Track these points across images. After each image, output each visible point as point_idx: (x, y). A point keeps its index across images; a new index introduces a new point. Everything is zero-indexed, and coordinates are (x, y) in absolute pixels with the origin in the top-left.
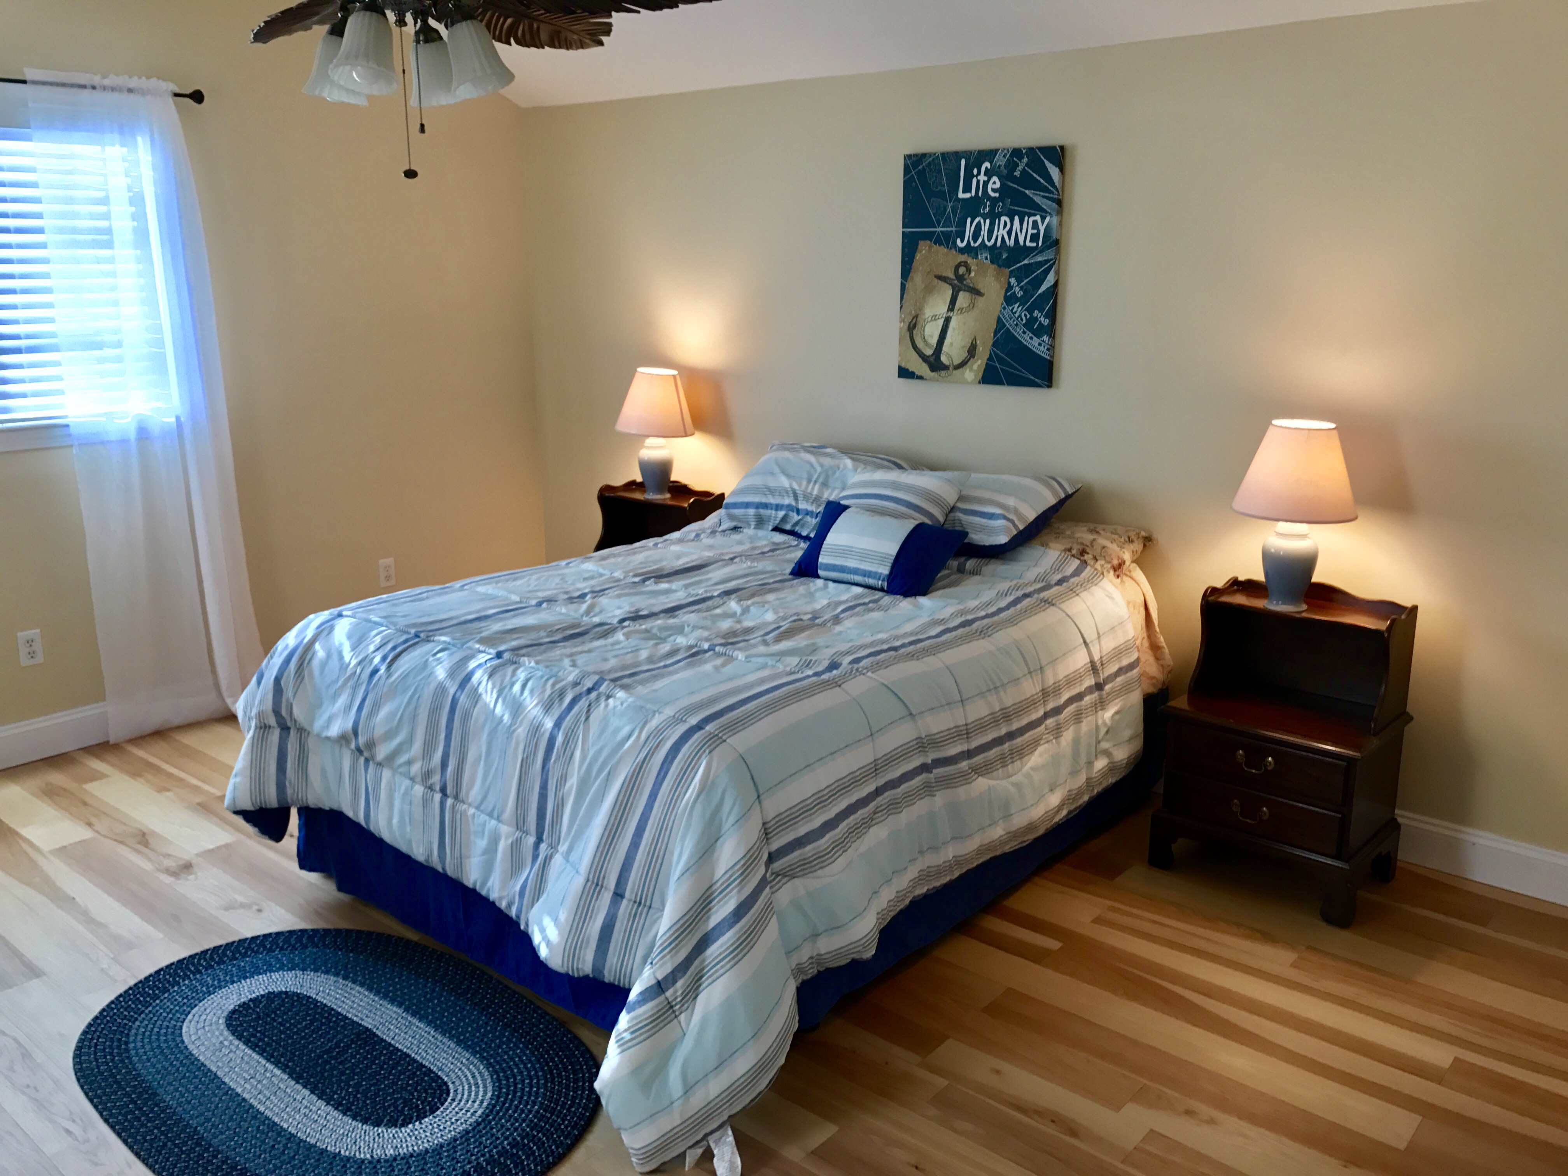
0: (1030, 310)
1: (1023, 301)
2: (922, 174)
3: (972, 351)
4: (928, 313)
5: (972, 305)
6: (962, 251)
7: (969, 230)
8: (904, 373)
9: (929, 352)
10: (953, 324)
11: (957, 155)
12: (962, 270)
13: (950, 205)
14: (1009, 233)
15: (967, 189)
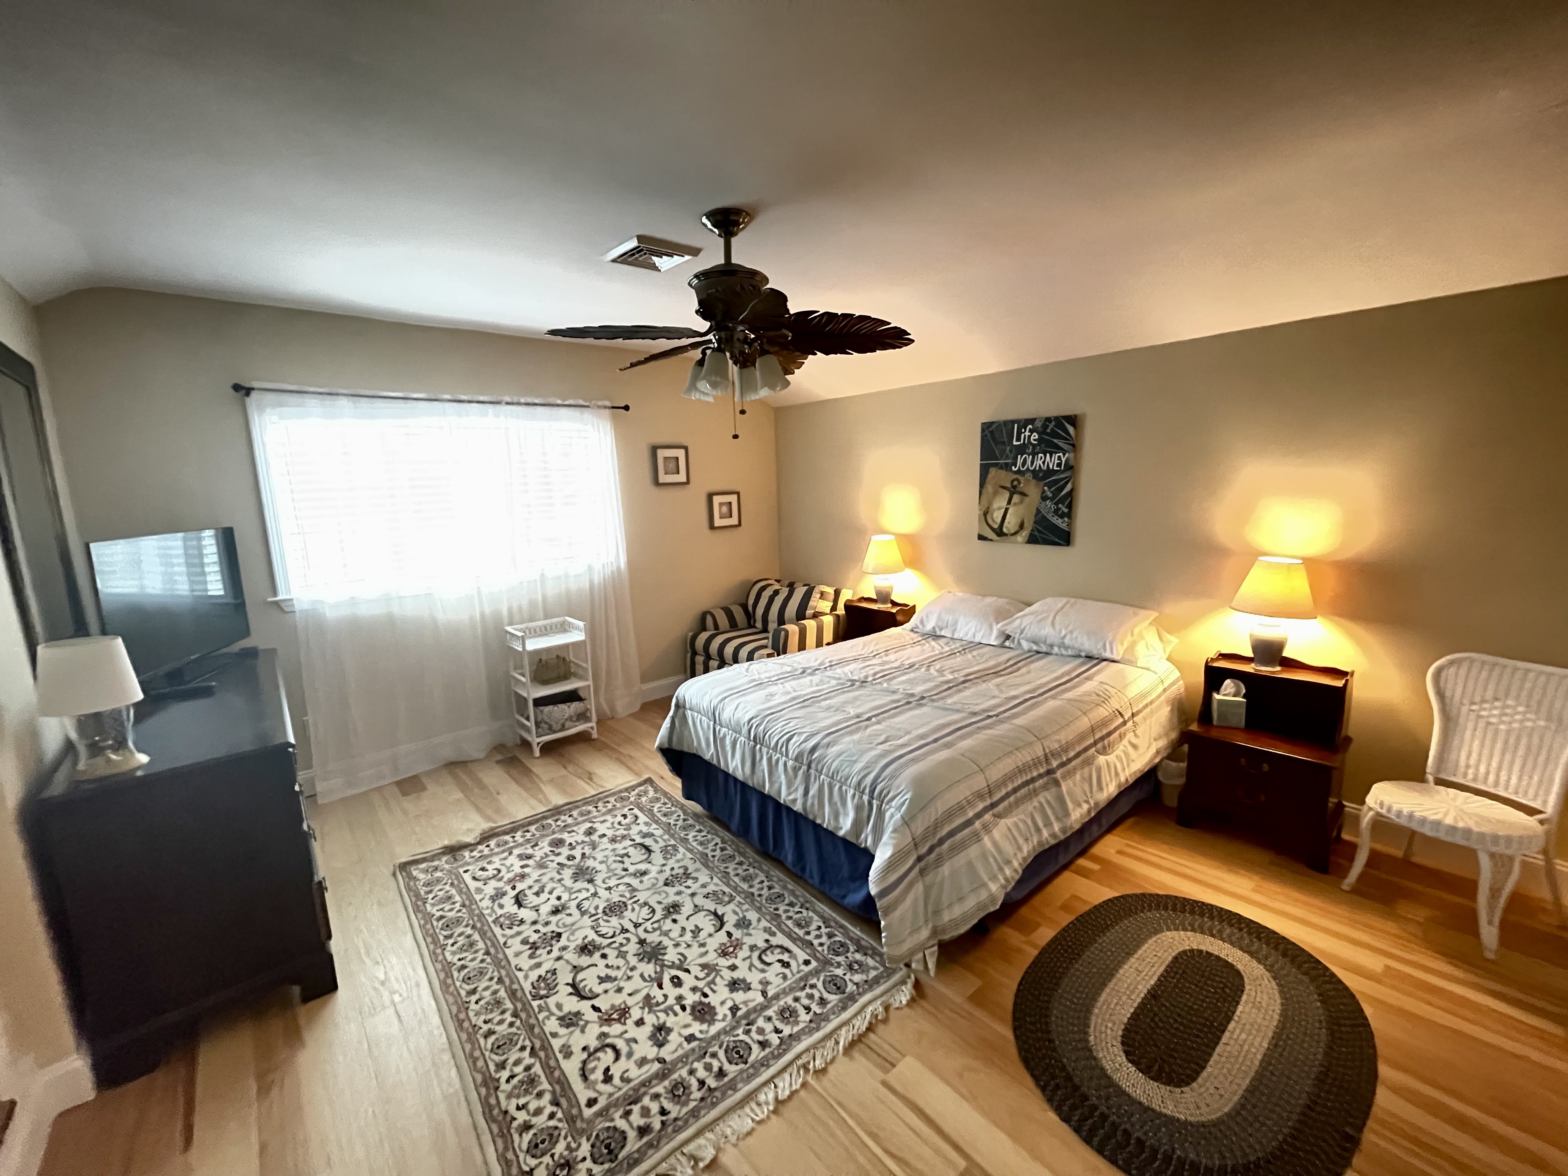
0: (1056, 504)
1: (1052, 499)
2: (992, 432)
3: (1022, 526)
4: (996, 505)
5: (1021, 502)
6: (1015, 472)
7: (1020, 461)
8: (981, 537)
9: (996, 526)
10: (1010, 512)
11: (1013, 422)
12: (1015, 483)
13: (1008, 448)
14: (1044, 463)
15: (1018, 439)
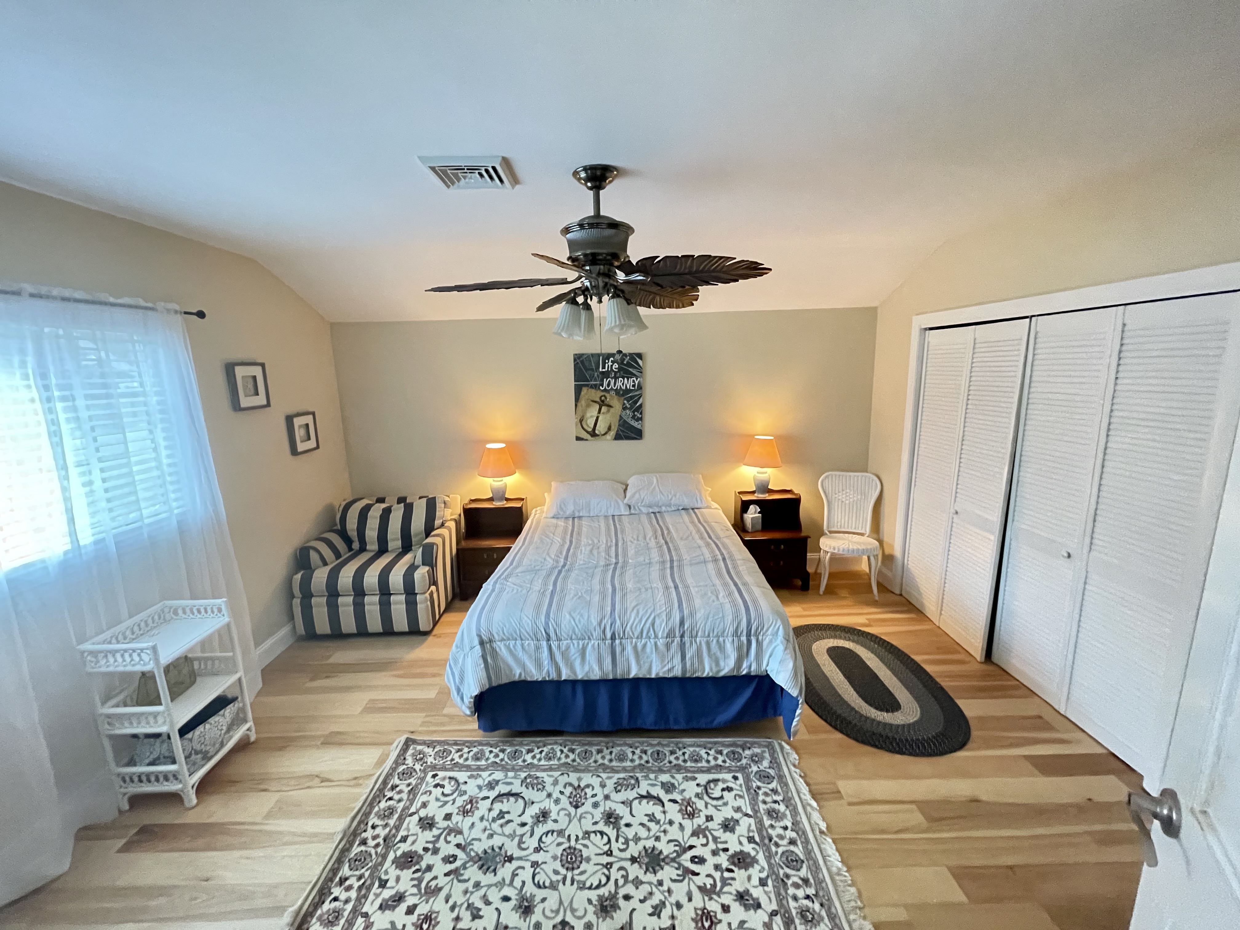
0: (634, 412)
1: (630, 409)
2: (582, 362)
3: (609, 429)
4: (588, 415)
5: (608, 411)
6: (603, 391)
7: (605, 383)
8: (578, 439)
9: (590, 430)
10: (600, 419)
11: (599, 355)
12: (603, 398)
13: (596, 374)
14: (623, 384)
15: (604, 367)
